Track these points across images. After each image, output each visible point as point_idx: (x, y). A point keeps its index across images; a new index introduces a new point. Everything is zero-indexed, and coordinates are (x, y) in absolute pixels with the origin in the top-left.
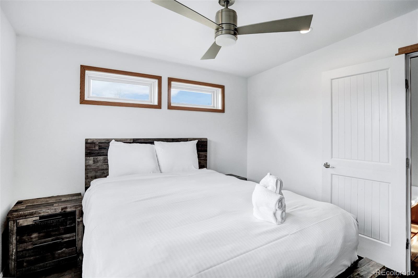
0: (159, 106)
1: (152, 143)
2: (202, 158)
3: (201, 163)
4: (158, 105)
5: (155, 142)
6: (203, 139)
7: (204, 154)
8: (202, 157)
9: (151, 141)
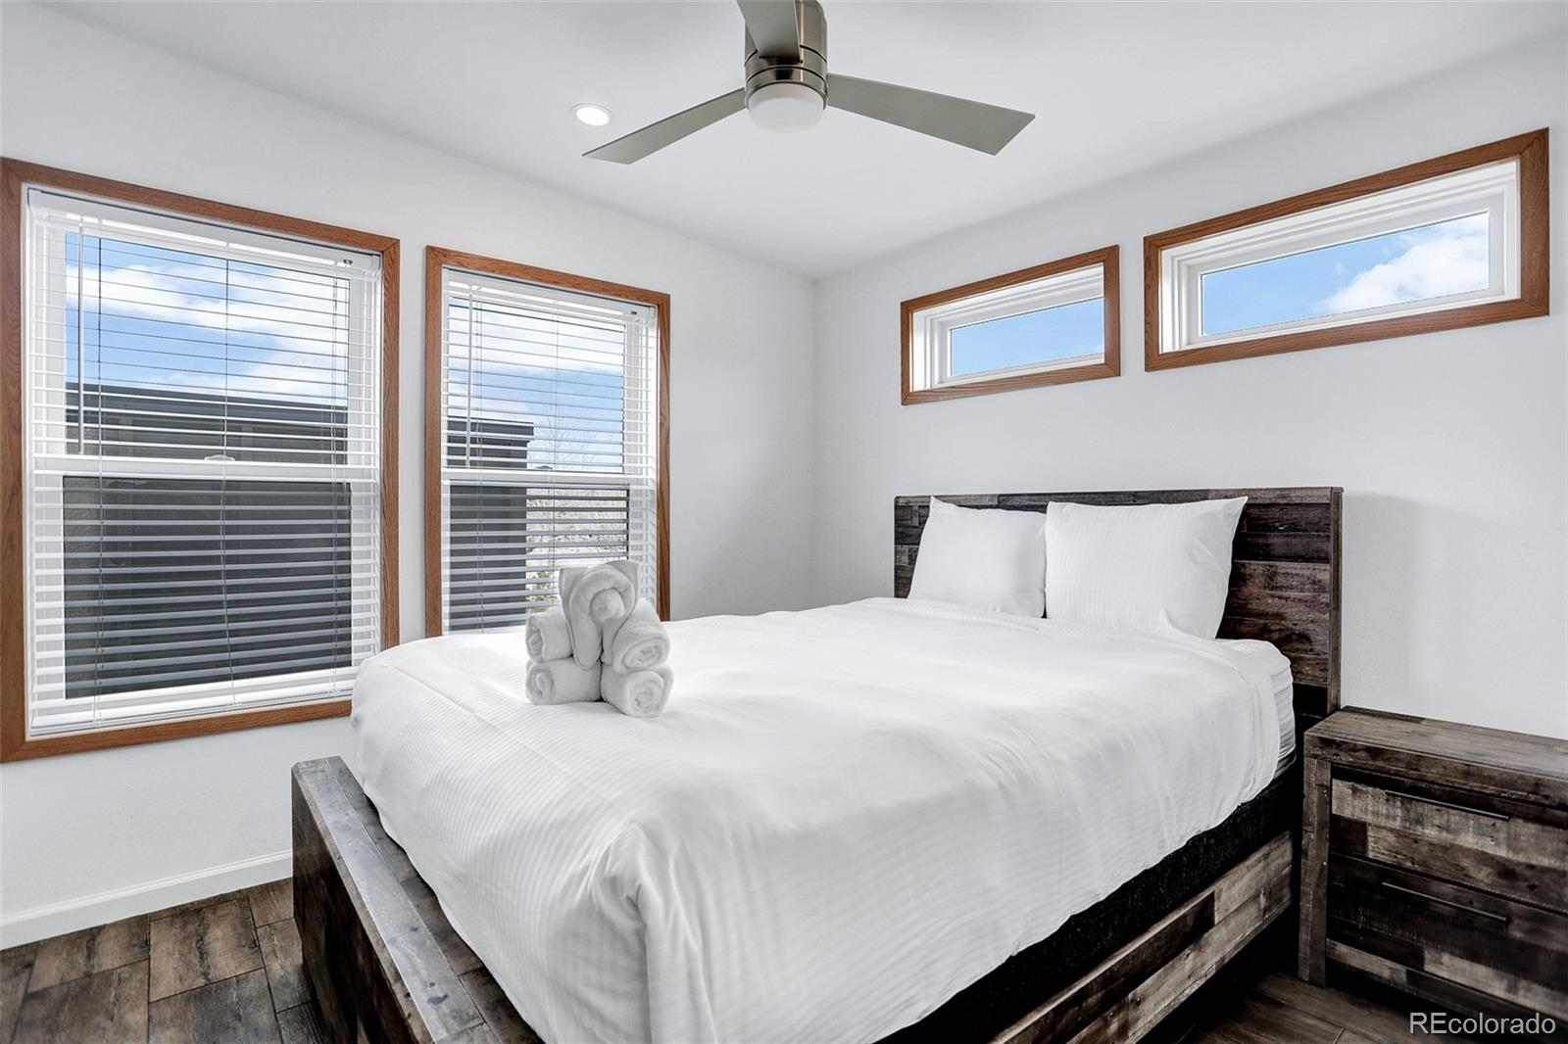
0: (1112, 367)
1: (1043, 509)
2: (1293, 594)
3: (1283, 619)
4: (1106, 364)
5: (1051, 505)
6: (1298, 493)
7: (1307, 573)
8: (1291, 588)
9: (1036, 503)
